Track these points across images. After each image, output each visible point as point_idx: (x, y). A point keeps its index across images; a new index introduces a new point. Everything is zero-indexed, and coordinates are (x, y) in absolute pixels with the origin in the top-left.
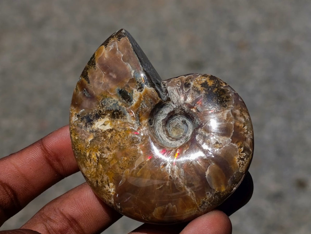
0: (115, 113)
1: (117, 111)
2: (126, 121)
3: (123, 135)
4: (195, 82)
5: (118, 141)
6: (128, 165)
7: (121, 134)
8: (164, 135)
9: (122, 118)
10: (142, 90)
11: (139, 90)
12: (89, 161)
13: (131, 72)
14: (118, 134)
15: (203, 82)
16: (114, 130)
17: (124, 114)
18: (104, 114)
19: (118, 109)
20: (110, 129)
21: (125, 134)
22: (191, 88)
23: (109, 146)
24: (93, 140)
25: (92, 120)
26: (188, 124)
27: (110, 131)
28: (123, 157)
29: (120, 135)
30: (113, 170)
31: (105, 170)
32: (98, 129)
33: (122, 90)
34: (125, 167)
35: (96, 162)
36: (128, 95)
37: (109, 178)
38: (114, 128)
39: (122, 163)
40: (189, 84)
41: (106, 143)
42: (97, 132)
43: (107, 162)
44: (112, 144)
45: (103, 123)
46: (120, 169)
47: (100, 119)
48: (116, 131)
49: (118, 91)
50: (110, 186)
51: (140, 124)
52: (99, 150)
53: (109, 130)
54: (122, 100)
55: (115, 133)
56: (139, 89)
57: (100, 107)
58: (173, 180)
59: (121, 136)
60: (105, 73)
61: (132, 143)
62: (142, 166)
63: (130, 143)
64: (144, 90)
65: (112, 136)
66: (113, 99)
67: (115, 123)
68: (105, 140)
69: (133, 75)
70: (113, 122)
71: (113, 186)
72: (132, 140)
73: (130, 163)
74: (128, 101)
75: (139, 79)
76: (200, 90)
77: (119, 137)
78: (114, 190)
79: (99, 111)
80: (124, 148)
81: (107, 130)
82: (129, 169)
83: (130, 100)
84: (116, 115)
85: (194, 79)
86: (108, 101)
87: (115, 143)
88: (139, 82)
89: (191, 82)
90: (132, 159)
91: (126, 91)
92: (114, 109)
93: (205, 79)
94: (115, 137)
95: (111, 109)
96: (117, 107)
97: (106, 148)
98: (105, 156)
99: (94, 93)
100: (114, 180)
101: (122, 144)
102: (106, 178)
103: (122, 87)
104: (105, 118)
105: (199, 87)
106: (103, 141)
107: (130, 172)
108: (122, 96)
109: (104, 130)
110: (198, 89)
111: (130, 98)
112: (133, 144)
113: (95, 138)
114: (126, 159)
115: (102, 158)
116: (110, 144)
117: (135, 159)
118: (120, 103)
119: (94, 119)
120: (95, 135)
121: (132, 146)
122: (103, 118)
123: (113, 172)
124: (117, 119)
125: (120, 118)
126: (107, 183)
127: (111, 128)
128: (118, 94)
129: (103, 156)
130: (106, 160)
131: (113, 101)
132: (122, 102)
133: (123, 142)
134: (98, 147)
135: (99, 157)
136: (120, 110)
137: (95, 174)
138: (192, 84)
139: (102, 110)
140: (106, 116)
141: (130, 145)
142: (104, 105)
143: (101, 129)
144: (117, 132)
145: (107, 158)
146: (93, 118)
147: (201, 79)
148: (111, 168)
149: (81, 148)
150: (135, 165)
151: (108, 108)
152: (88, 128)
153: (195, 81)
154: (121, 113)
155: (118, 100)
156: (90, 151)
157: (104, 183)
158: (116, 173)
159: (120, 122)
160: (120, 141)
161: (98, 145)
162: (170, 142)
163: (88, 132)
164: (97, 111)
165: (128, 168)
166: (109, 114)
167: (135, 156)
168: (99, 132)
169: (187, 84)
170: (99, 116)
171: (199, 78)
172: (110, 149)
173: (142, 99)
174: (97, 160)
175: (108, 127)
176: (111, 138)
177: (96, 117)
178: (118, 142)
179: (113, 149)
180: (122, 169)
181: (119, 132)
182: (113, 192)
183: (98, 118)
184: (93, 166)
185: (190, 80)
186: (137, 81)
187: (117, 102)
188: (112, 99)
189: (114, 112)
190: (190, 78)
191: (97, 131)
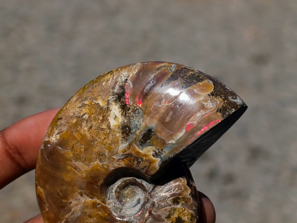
0: (127, 128)
1: (130, 130)
2: (120, 144)
3: (105, 142)
4: (182, 209)
5: (99, 138)
6: (77, 153)
7: (106, 140)
8: (121, 183)
9: (123, 138)
10: (154, 156)
11: (154, 153)
12: (80, 105)
13: (173, 139)
14: (106, 137)
15: (183, 219)
16: (110, 131)
17: (127, 139)
18: (125, 115)
19: (131, 131)
20: (110, 126)
21: (107, 144)
22: (173, 206)
23: (94, 128)
24: (100, 106)
25: (120, 101)
26: (137, 206)
27: (109, 127)
28: (83, 147)
29: (105, 138)
30: (70, 137)
31: (71, 127)
32: (110, 111)
33: (152, 132)
34: (75, 151)
35: (78, 114)
36: (147, 140)
37: (63, 133)
38: (111, 131)
39: (78, 147)
40: (178, 203)
41: (97, 124)
42: (107, 111)
43: (78, 129)
44: (95, 131)
45: (116, 115)
46: (72, 145)
47: (121, 111)
48: (109, 133)
49: (150, 128)
50: (57, 135)
51: (119, 160)
52: (89, 116)
53: (110, 124)
54: (142, 134)
55: (106, 133)
56: (156, 152)
57: (133, 108)
58: (69, 206)
59: (105, 141)
60: (173, 105)
61: (98, 154)
62: (77, 170)
63: (99, 152)
64: (154, 158)
65: (103, 130)
66: (142, 123)
67: (117, 131)
68: (99, 121)
69: (169, 142)
70: (119, 128)
71: (57, 139)
72: (102, 154)
73: (79, 156)
74: (141, 141)
75: (165, 151)
76: (171, 218)
77: (103, 138)
78: (53, 141)
79: (129, 107)
80: (93, 146)
81: (109, 123)
82: (72, 156)
83: (142, 144)
84: (126, 129)
85: (185, 207)
86: (139, 117)
87: (96, 135)
88: (162, 151)
89: (180, 204)
90: (83, 158)
91: (152, 137)
92: (132, 126)
93: (187, 219)
94: (103, 133)
95: (131, 123)
96: (134, 129)
97: (92, 125)
98: (84, 124)
99: (149, 97)
100: (63, 140)
101: (96, 143)
102: (64, 129)
103: (155, 131)
104: (122, 116)
105: (176, 215)
106: (99, 120)
107: (70, 157)
108: (146, 133)
109: (109, 118)
110: (172, 215)
111: (145, 143)
112: (98, 156)
113: (101, 109)
114: (82, 150)
115: (82, 122)
116: (96, 129)
117: (83, 160)
118: (138, 132)
119: (121, 103)
120: (105, 108)
121: (96, 155)
122: (122, 115)
123: (69, 137)
124: (121, 132)
125: (122, 135)
126: (60, 131)
127: (112, 127)
128: (147, 129)
129: (84, 122)
130: (80, 127)
131: (140, 123)
132: (140, 135)
133: (98, 144)
134: (93, 114)
135: (83, 118)
136: (131, 134)
137: (68, 115)
138: (179, 206)
139: (131, 111)
140: (123, 118)
141: (96, 152)
142: (136, 112)
143: (110, 114)
144: (108, 135)
145: (81, 127)
146: (123, 102)
147: (186, 214)
148: (73, 135)
149: (93, 92)
150: (77, 162)
151: (132, 118)
152: (112, 97)
153: (184, 209)
154: (128, 136)
155: (141, 129)
156: (89, 105)
157: (60, 127)
158: (68, 141)
159: (119, 136)
160: (99, 140)
161: (94, 115)
162: (114, 191)
163: (108, 97)
164: (129, 106)
165: (73, 154)
166: (126, 121)
167: (87, 160)
168: (108, 112)
169: (178, 200)
170: (123, 109)
171: (188, 211)
172: (90, 130)
173: (145, 157)
174: (80, 116)
175: (113, 123)
176: (101, 128)
177: (123, 106)
178: (97, 138)
179: (90, 133)
180: (73, 147)
181: (108, 137)
182: (52, 140)
183: (121, 109)
184: (75, 111)
185: (183, 202)
186: (164, 149)
187: (139, 129)
188: (142, 121)
189: (129, 127)
190: (186, 202)
191: (108, 109)
